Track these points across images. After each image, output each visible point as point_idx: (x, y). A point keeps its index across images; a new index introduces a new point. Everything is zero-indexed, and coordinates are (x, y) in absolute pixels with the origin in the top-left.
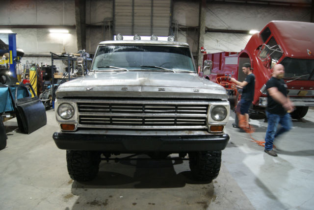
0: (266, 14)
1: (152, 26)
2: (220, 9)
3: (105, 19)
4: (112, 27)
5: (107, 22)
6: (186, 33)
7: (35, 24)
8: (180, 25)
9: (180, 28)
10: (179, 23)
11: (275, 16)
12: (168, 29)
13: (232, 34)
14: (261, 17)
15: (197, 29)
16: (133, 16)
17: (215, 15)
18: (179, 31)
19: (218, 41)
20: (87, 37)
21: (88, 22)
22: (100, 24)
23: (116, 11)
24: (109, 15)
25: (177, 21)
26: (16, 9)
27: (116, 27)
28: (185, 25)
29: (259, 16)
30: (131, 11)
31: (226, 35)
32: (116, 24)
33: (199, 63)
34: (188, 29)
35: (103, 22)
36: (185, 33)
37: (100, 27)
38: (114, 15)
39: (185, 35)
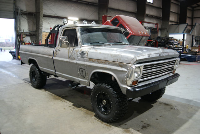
0: (76, 7)
2: (49, 2)
6: (27, 17)
8: (21, 10)
9: (22, 13)
10: (21, 9)
11: (81, 9)
12: (13, 13)
13: (57, 19)
14: (73, 9)
15: (35, 14)
17: (47, 5)
18: (21, 14)
19: (49, 23)
25: (19, 7)
28: (25, 11)
29: (72, 8)
31: (54, 19)
33: (40, 39)
34: (28, 13)
36: (25, 16)
39: (26, 18)
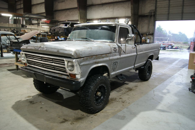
1: (182, 13)
3: (150, 11)
4: (154, 15)
5: (151, 13)
7: (113, 17)
16: (169, 7)
20: (139, 23)
21: (140, 14)
22: (147, 14)
23: (158, 5)
24: (153, 8)
26: (104, 9)
27: (157, 16)
30: (168, 4)
32: (157, 13)
35: (149, 13)
37: (147, 16)
38: (156, 8)
